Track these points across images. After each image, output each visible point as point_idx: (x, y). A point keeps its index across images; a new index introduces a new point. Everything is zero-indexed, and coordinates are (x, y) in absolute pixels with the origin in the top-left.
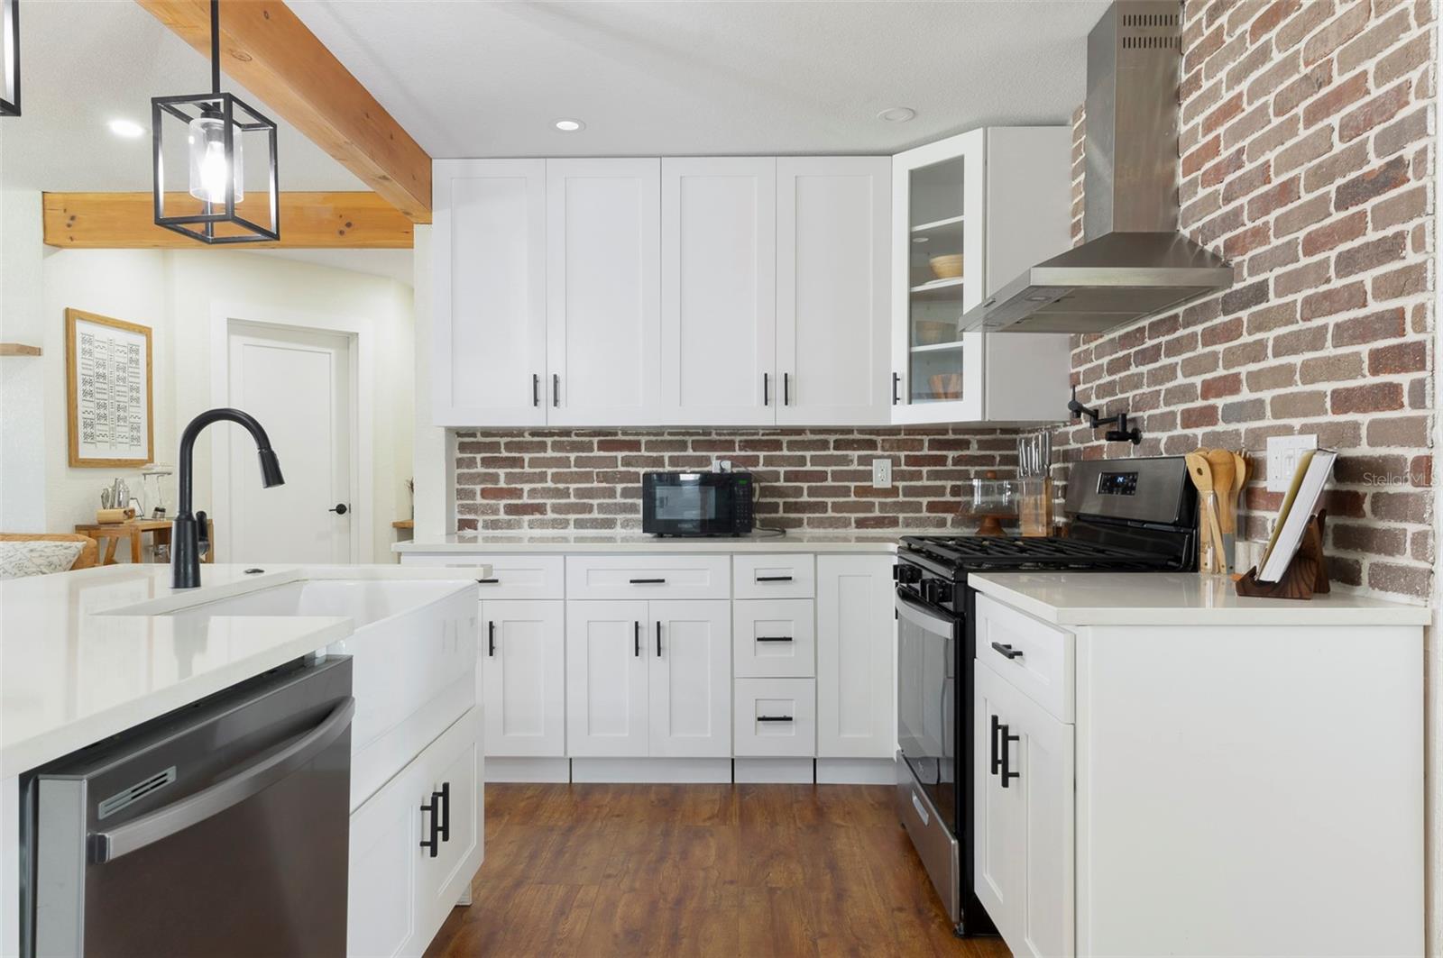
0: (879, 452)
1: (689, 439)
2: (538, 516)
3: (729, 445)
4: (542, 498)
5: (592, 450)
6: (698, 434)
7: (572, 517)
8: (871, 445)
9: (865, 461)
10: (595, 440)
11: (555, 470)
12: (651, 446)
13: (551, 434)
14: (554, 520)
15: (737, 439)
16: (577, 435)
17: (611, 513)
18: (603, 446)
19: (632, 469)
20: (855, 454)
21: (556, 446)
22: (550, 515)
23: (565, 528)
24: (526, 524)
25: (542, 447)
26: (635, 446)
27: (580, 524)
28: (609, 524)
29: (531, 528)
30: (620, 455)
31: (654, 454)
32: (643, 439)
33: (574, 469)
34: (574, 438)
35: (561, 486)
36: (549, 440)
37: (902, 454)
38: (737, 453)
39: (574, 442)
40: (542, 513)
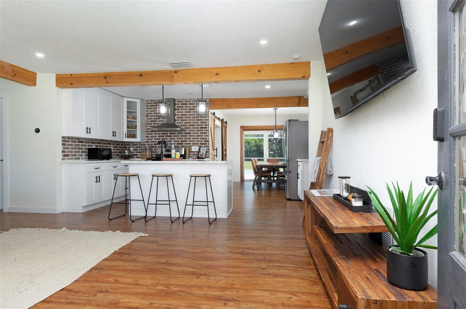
0: (111, 145)
1: (90, 141)
2: (68, 157)
3: (95, 143)
4: (69, 153)
5: (76, 143)
6: (91, 140)
7: (74, 157)
8: (110, 144)
9: (110, 147)
10: (77, 140)
11: (71, 147)
12: (86, 142)
13: (70, 139)
14: (71, 158)
15: (96, 142)
16: (75, 139)
17: (79, 156)
18: (79, 142)
19: (82, 147)
20: (109, 145)
21: (72, 141)
22: (70, 157)
23: (73, 159)
24: (66, 159)
25: (69, 141)
26: (82, 142)
27: (75, 159)
28: (79, 159)
29: (67, 160)
30: (81, 144)
31: (85, 144)
32: (84, 141)
33: (74, 147)
34: (74, 140)
35: (72, 150)
36: (70, 140)
37: (114, 146)
38: (96, 145)
39: (74, 141)
40: (69, 156)
